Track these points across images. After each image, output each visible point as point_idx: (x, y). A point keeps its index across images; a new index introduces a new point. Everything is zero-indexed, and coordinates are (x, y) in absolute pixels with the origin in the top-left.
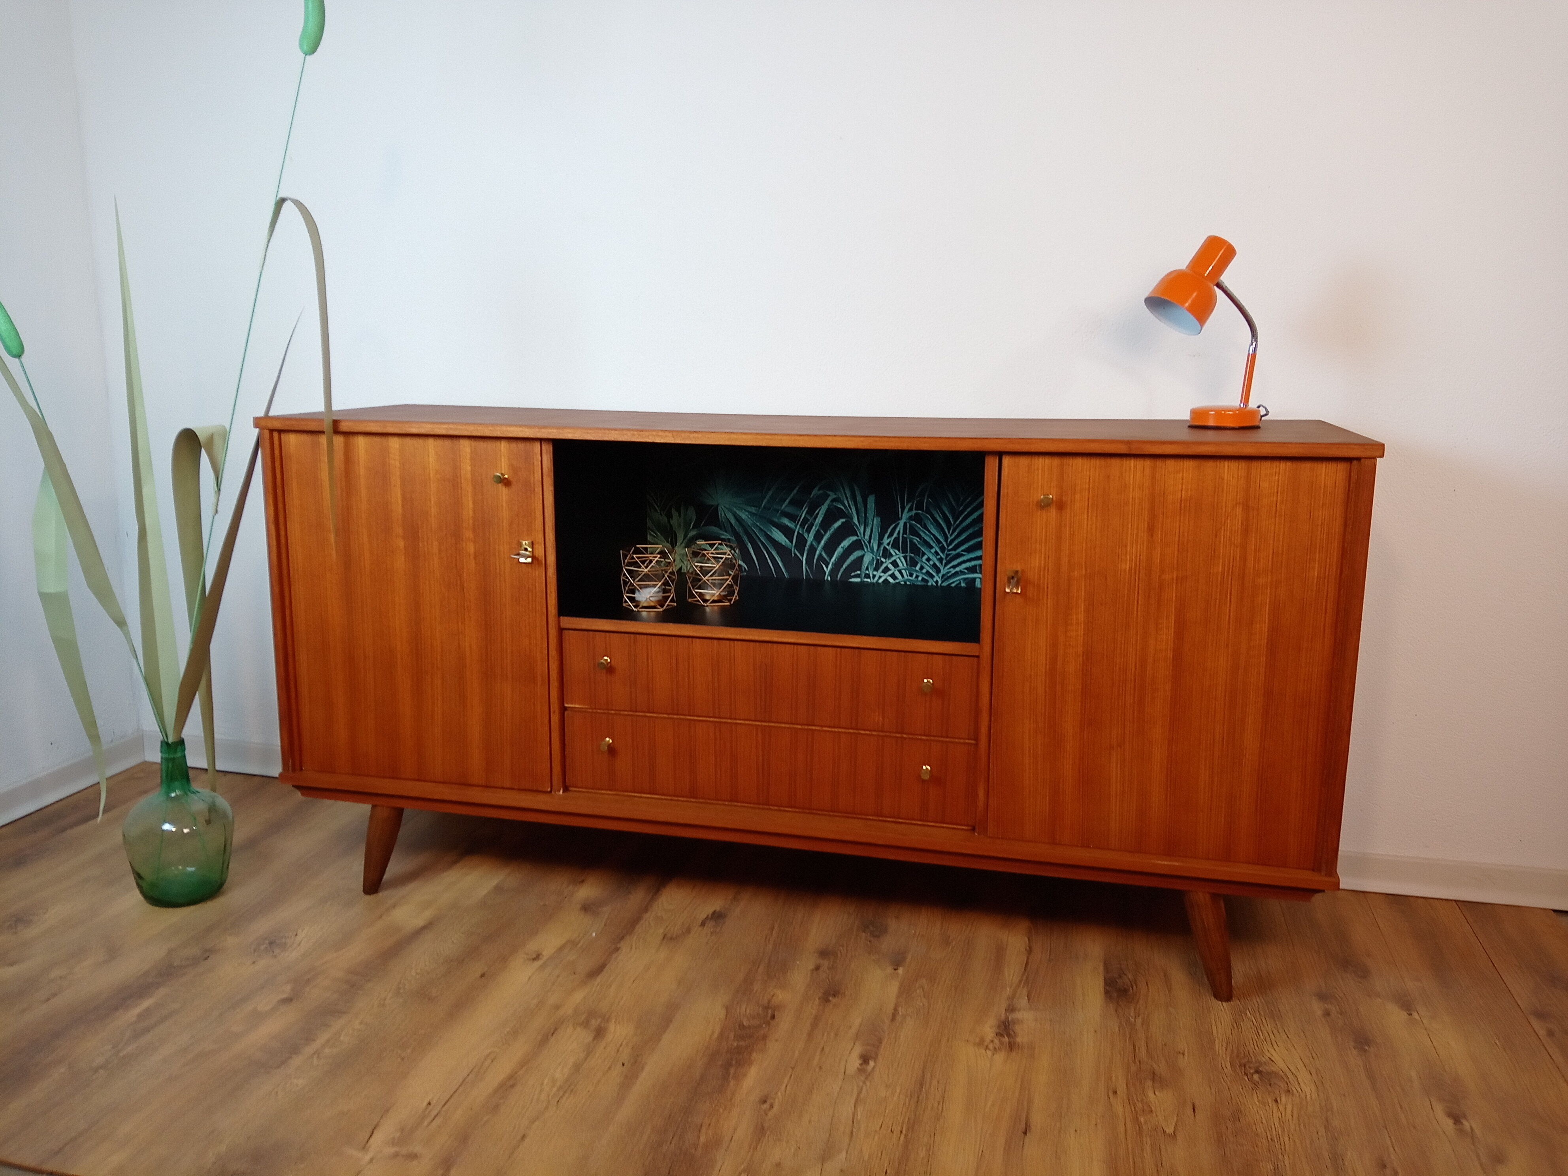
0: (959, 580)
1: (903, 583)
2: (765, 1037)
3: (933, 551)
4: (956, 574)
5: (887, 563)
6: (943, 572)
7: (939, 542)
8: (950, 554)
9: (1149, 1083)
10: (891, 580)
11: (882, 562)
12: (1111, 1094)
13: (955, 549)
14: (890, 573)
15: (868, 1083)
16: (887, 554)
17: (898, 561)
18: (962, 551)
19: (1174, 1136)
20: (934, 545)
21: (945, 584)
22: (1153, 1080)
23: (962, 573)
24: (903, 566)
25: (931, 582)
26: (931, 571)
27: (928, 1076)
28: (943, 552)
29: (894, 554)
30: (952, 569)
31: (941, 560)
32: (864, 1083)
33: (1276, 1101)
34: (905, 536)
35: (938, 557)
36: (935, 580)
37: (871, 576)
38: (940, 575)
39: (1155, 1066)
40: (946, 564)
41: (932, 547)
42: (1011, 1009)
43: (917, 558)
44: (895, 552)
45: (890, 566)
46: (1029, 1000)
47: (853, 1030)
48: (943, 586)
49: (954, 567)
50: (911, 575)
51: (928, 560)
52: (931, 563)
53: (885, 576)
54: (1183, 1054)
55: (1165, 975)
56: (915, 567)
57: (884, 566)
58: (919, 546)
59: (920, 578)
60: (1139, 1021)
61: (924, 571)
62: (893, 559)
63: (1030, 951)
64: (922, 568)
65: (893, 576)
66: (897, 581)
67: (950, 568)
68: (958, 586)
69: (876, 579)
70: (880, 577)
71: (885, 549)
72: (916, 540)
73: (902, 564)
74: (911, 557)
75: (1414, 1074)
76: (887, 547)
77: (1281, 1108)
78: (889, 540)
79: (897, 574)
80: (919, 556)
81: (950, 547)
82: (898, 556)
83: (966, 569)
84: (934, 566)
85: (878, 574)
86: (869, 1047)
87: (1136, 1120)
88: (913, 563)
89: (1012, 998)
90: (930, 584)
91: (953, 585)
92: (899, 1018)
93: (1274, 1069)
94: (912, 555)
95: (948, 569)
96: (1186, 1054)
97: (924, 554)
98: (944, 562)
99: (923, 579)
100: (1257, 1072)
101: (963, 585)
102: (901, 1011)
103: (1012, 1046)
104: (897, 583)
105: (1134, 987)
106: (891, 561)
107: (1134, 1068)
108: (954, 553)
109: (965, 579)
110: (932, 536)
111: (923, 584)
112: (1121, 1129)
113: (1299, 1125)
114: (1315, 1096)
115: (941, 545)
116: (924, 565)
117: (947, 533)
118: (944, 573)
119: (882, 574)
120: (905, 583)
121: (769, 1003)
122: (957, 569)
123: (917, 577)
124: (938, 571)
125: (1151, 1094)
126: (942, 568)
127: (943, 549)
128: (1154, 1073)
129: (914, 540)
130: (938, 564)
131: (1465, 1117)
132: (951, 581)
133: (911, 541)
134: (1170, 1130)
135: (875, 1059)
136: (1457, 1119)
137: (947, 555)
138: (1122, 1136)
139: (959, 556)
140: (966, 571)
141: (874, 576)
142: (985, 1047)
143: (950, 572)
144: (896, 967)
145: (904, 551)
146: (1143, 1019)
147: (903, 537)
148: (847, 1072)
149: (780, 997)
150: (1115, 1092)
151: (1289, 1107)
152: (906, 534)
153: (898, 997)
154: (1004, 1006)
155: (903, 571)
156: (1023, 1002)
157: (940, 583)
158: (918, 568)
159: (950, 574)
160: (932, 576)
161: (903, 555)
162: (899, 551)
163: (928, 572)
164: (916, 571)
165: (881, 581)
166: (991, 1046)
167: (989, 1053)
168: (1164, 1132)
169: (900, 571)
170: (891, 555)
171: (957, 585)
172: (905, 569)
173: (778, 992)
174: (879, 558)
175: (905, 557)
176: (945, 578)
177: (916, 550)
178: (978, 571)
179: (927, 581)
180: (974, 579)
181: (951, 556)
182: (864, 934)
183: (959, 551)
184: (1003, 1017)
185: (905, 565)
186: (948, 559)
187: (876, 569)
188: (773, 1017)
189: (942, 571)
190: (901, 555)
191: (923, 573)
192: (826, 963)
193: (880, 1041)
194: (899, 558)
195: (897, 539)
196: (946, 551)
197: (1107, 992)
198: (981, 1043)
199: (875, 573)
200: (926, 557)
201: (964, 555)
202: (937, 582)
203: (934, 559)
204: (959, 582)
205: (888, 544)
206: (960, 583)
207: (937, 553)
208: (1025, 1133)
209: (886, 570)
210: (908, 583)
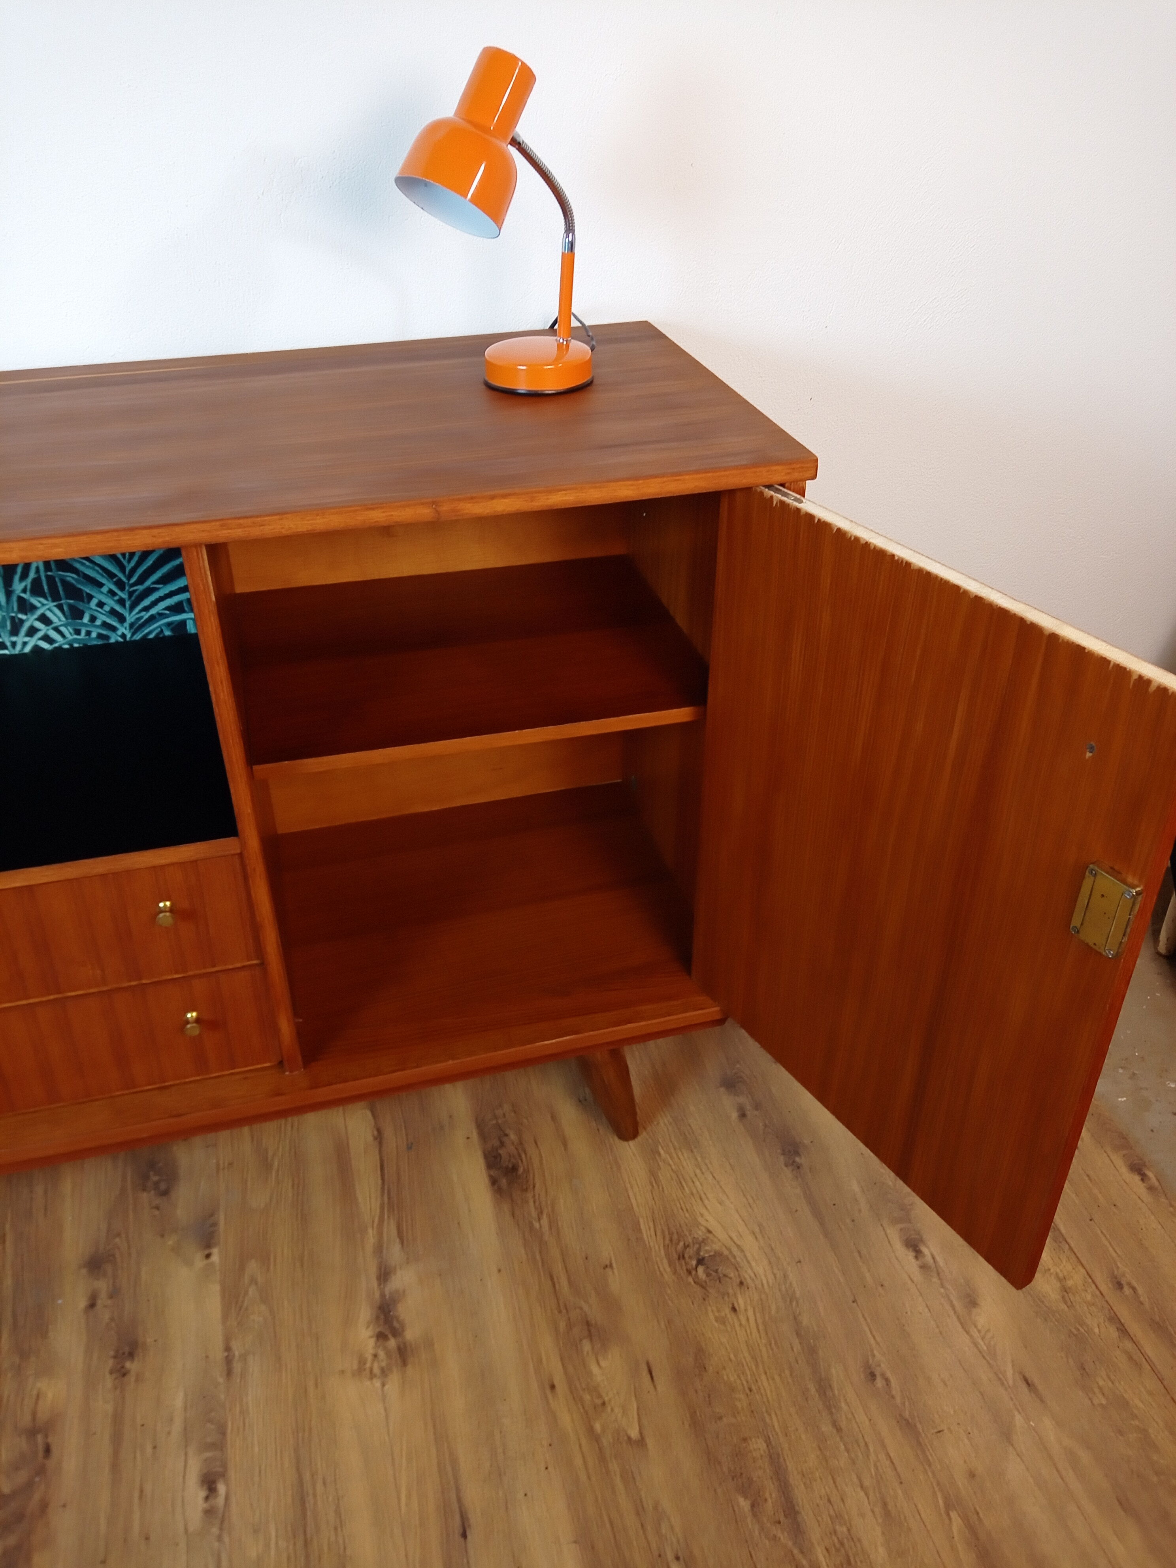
0: (159, 627)
1: (66, 646)
2: (44, 1506)
3: (105, 590)
4: (152, 619)
5: (30, 620)
6: (130, 618)
7: (111, 575)
8: (135, 591)
9: (586, 1346)
10: (45, 645)
11: (22, 622)
12: (548, 1391)
13: (141, 581)
14: (40, 634)
15: (226, 1539)
16: (25, 607)
17: (49, 614)
18: (154, 583)
19: (641, 1443)
20: (103, 581)
21: (138, 637)
22: (590, 1336)
23: (161, 615)
24: (60, 620)
25: (114, 638)
26: (109, 621)
27: (307, 1477)
28: (122, 589)
29: (38, 605)
30: (143, 613)
31: (122, 602)
32: (220, 1538)
33: (734, 1309)
34: (49, 573)
35: (116, 598)
36: (119, 633)
37: (8, 644)
38: (127, 624)
39: (586, 1308)
40: (132, 608)
41: (101, 585)
42: (384, 1275)
43: (80, 605)
44: (39, 602)
45: (38, 625)
46: (402, 1243)
47: (177, 1426)
48: (135, 641)
49: (146, 609)
50: (78, 632)
51: (101, 604)
52: (107, 608)
53: (32, 642)
54: (611, 1266)
55: (553, 1118)
56: (81, 618)
57: (26, 626)
58: (79, 586)
59: (94, 635)
60: (545, 1221)
61: (98, 622)
62: (38, 613)
63: (379, 1137)
64: (93, 619)
65: (46, 638)
66: (56, 645)
67: (140, 611)
68: (160, 639)
69: (19, 647)
70: (25, 644)
71: (20, 599)
72: (70, 577)
73: (57, 617)
74: (71, 607)
75: (855, 1187)
76: (23, 595)
77: (744, 1322)
78: (23, 584)
79: (53, 634)
80: (83, 601)
81: (133, 580)
82: (47, 607)
83: (167, 608)
84: (113, 612)
85: (20, 639)
86: (209, 1454)
87: (591, 1430)
88: (76, 614)
89: (379, 1249)
90: (112, 640)
91: (151, 636)
92: (237, 1367)
93: (716, 1247)
94: (72, 601)
95: (137, 613)
96: (614, 1265)
97: (90, 597)
98: (128, 604)
99: (100, 636)
100: (700, 1261)
101: (168, 633)
102: (237, 1349)
103: (404, 1354)
104: (56, 648)
105: (523, 1156)
106: (36, 616)
107: (562, 1325)
108: (141, 588)
109: (169, 624)
110: (97, 568)
111: (100, 642)
112: (578, 1462)
113: (770, 1345)
114: (771, 1277)
115: (115, 580)
116: (96, 614)
117: (122, 559)
118: (133, 620)
119: (27, 639)
120: (71, 645)
121: (34, 1419)
122: (153, 611)
123: (88, 633)
124: (122, 619)
125: (595, 1369)
126: (126, 613)
127: (121, 585)
128: (588, 1324)
129: (68, 579)
130: (118, 608)
131: (921, 1240)
132: (146, 631)
133: (64, 582)
134: (634, 1434)
135: (223, 1475)
136: (918, 1253)
137: (131, 594)
138: (583, 1477)
139: (149, 591)
140: (167, 612)
141: (14, 644)
142: (368, 1371)
143: (142, 617)
144: (206, 1252)
145: (55, 597)
146: (549, 1216)
147: (47, 577)
148: (191, 1529)
149: (50, 1395)
150: (553, 1387)
151: (750, 1313)
152: (51, 570)
153: (225, 1317)
154: (373, 1270)
155: (62, 629)
156: (395, 1253)
157: (129, 636)
158: (86, 619)
159: (142, 620)
160: (114, 629)
161: (55, 604)
162: (46, 598)
163: (105, 625)
164: (85, 625)
165: (27, 649)
166: (376, 1370)
167: (377, 1383)
168: (629, 1438)
169: (56, 629)
170: (33, 608)
171: (158, 634)
172: (65, 625)
173: (42, 1385)
174: (13, 615)
175: (60, 607)
176: (136, 627)
177: (74, 593)
178: (186, 609)
179: (107, 637)
180: (183, 623)
181: (137, 593)
182: (145, 1194)
183: (148, 583)
184: (377, 1295)
185: (63, 619)
186: (133, 598)
187: (15, 631)
188: (48, 1450)
189: (128, 618)
190: (52, 605)
191: (97, 627)
192: (103, 1286)
193: (222, 1431)
194: (49, 609)
195: (37, 582)
196: (127, 588)
197: (494, 1182)
198: (361, 1370)
199: (14, 639)
200: (94, 602)
201: (157, 589)
202: (123, 636)
203: (110, 603)
204: (159, 629)
205: (24, 591)
206: (162, 631)
207: (112, 593)
208: (464, 1535)
209: (32, 631)
210: (76, 645)
